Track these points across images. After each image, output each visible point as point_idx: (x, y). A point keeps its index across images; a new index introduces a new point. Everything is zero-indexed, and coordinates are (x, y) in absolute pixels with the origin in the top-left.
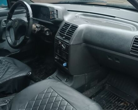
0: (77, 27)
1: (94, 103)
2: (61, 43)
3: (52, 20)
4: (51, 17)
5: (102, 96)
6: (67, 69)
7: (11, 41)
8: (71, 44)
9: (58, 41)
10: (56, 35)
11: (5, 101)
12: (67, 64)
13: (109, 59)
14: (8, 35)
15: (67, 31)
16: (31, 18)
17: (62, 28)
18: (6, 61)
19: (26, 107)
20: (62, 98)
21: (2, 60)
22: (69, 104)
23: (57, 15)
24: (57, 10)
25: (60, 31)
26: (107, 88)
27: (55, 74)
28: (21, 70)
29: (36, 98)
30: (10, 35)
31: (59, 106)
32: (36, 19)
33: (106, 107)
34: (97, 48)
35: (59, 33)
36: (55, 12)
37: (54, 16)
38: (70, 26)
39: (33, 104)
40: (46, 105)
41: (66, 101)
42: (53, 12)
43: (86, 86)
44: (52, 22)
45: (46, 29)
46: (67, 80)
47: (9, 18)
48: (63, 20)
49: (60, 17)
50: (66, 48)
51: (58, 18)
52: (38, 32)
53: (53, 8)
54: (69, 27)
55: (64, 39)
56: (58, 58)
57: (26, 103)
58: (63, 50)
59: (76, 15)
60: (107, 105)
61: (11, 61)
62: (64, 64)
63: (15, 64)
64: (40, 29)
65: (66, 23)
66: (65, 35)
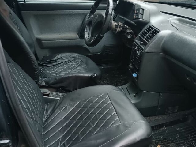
0: (158, 32)
1: (143, 121)
2: (137, 48)
3: (135, 20)
4: (135, 16)
5: (179, 129)
6: (136, 80)
7: (88, 37)
8: (146, 51)
9: (135, 45)
10: (135, 39)
11: (61, 96)
12: (137, 75)
13: (188, 78)
14: (87, 31)
15: (147, 35)
16: (110, 14)
17: (144, 32)
18: (80, 58)
19: (75, 106)
20: (112, 106)
21: (76, 57)
22: (116, 114)
23: (143, 15)
24: (143, 9)
25: (141, 35)
26: (189, 121)
27: (126, 86)
28: (89, 71)
29: (89, 100)
30: (89, 31)
31: (106, 113)
32: (122, 17)
33: (177, 143)
34: (175, 62)
35: (139, 36)
36: (141, 11)
37: (138, 16)
38: (153, 30)
39: (82, 105)
40: (94, 109)
41: (115, 110)
42: (139, 10)
43: (159, 109)
44: (134, 22)
45: (128, 31)
46: (135, 95)
47: (93, 12)
48: (149, 22)
49: (145, 18)
50: (140, 55)
51: (142, 19)
52: (118, 32)
53: (139, 6)
54: (151, 30)
55: (141, 44)
56: (131, 67)
57: (77, 103)
58: (137, 57)
59: (169, 19)
60: (180, 141)
61: (84, 60)
62: (134, 74)
63: (87, 64)
64: (121, 29)
65: (150, 27)
66: (144, 39)
